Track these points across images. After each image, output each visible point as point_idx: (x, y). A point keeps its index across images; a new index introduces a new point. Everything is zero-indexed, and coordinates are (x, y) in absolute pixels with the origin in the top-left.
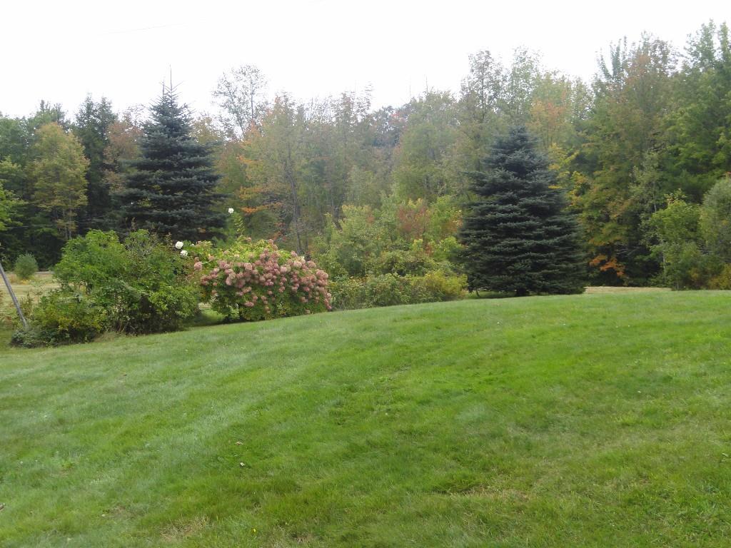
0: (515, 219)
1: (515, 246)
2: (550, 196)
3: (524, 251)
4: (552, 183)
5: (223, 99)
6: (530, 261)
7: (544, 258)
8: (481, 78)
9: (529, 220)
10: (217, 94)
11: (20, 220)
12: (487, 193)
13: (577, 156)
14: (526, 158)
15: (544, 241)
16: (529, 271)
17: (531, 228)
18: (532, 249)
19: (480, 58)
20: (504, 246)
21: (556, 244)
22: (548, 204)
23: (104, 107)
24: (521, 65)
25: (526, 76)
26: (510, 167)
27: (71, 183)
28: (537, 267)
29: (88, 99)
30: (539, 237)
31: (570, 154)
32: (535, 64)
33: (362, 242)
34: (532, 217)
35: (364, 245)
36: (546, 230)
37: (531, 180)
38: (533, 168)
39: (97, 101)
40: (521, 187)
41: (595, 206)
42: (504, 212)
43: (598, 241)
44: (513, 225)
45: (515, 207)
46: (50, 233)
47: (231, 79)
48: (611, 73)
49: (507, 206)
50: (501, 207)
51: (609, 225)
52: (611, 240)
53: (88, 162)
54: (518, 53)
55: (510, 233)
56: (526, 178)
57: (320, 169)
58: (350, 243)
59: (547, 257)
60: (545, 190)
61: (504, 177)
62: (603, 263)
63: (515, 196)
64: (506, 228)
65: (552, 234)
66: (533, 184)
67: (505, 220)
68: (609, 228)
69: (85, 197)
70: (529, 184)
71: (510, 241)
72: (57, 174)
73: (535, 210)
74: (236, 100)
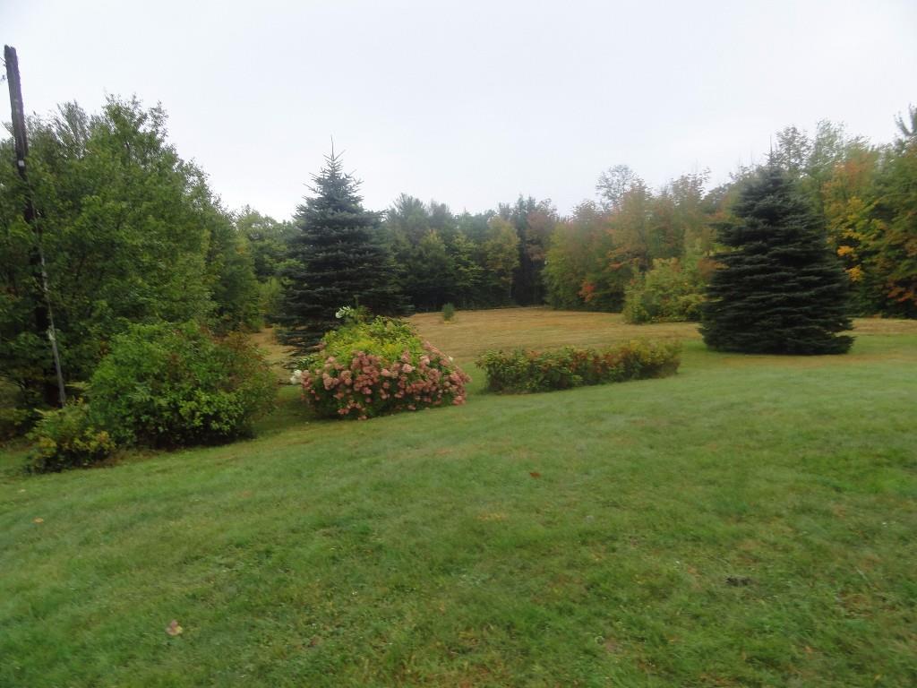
0: (763, 271)
1: (763, 300)
2: (808, 242)
3: (774, 305)
4: (810, 227)
5: (604, 190)
6: (781, 318)
7: (796, 313)
8: (788, 150)
9: (780, 270)
10: (599, 188)
11: (480, 279)
12: (736, 243)
13: (876, 205)
14: (779, 203)
15: (798, 294)
16: (778, 327)
17: (784, 279)
18: (782, 304)
19: (787, 134)
20: (751, 302)
21: (812, 296)
22: (803, 252)
23: (531, 202)
24: (825, 136)
25: (831, 144)
26: (760, 214)
27: (510, 253)
28: (788, 323)
29: (520, 199)
30: (793, 289)
31: (870, 204)
32: (838, 134)
33: (663, 289)
34: (784, 267)
35: (665, 291)
36: (801, 281)
37: (785, 226)
38: (787, 213)
39: (526, 199)
40: (772, 235)
41: (892, 248)
42: (750, 263)
43: (895, 276)
44: (762, 276)
45: (765, 257)
46: (497, 286)
47: (609, 176)
48: (911, 131)
49: (755, 257)
50: (748, 259)
51: (907, 262)
52: (909, 274)
53: (519, 239)
54: (821, 126)
55: (758, 286)
56: (778, 225)
57: (664, 231)
58: (652, 289)
59: (801, 312)
60: (800, 236)
61: (753, 225)
62: (901, 294)
63: (765, 245)
64: (752, 280)
65: (808, 286)
66: (786, 231)
67: (751, 273)
68: (908, 264)
69: (518, 262)
70: (781, 231)
71: (759, 295)
72: (500, 249)
73: (787, 259)
74: (612, 191)
